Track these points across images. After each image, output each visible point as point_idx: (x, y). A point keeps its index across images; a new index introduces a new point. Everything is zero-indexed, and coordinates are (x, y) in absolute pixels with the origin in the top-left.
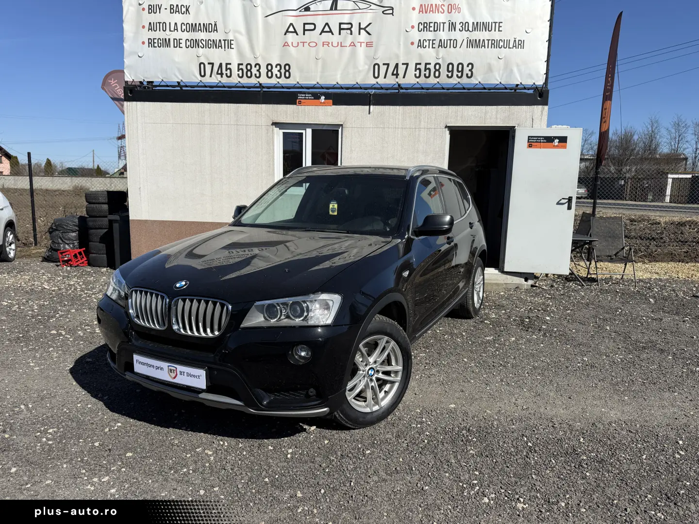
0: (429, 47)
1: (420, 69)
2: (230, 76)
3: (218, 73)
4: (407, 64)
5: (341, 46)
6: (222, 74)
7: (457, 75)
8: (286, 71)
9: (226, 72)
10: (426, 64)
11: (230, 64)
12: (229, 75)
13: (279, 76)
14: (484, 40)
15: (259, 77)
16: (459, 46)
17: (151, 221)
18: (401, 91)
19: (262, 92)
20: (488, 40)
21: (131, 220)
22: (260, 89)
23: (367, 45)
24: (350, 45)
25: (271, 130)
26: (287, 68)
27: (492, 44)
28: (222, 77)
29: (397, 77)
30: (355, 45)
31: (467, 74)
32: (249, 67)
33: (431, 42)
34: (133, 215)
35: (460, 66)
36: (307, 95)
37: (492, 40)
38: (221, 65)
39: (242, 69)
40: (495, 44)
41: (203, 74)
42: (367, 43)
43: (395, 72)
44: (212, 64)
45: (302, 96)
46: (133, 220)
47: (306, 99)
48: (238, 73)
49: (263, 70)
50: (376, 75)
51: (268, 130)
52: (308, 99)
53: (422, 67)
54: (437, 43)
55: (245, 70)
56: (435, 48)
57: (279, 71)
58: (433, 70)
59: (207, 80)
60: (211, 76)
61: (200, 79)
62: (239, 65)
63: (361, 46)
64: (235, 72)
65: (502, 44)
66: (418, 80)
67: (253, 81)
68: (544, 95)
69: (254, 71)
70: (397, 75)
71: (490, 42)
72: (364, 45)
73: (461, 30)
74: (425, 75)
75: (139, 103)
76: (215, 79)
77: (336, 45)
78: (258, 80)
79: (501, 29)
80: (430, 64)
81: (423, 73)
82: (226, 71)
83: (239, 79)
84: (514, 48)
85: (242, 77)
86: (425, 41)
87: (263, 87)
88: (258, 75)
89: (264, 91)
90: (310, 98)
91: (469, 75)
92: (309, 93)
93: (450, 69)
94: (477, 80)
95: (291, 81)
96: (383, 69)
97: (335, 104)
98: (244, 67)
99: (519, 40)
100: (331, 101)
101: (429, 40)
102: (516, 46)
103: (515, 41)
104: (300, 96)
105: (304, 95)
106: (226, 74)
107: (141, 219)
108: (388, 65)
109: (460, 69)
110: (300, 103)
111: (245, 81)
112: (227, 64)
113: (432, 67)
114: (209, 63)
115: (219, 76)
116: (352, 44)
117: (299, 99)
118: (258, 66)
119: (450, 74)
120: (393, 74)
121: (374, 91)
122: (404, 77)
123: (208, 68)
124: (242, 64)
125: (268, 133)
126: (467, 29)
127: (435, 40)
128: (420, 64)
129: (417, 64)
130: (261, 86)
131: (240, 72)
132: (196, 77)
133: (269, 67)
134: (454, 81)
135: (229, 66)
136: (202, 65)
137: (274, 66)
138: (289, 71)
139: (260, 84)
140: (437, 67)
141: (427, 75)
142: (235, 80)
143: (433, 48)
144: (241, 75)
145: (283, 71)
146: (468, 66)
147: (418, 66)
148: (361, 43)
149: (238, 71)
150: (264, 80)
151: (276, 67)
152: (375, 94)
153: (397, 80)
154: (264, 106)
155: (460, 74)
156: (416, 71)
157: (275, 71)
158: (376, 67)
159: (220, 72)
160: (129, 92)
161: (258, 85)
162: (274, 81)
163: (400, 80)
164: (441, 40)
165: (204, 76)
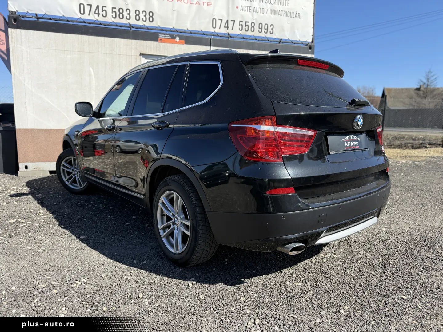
0: (248, 11)
1: (242, 25)
2: (106, 16)
3: (95, 13)
4: (234, 21)
5: (190, 3)
6: (98, 14)
7: (264, 32)
8: (150, 17)
9: (102, 13)
10: (246, 22)
11: (105, 7)
12: (104, 15)
13: (144, 19)
14: (279, 11)
15: (129, 19)
16: (265, 12)
17: (37, 129)
18: (230, 39)
19: (131, 30)
20: (282, 11)
21: (18, 129)
22: (129, 29)
23: (208, 4)
24: (196, 4)
25: (139, 58)
26: (151, 14)
27: (284, 14)
28: (98, 16)
29: (228, 29)
30: (199, 4)
31: (270, 32)
32: (121, 11)
33: (249, 8)
34: (19, 124)
35: (266, 26)
36: (166, 35)
37: (284, 11)
38: (98, 7)
39: (115, 12)
40: (286, 14)
41: (82, 12)
42: (208, 3)
43: (226, 26)
44: (91, 5)
45: (162, 36)
46: (20, 129)
47: (165, 38)
48: (112, 14)
49: (133, 14)
50: (214, 26)
51: (136, 59)
52: (167, 38)
53: (244, 24)
54: (252, 9)
55: (118, 13)
56: (251, 12)
57: (145, 16)
58: (250, 27)
59: (86, 17)
60: (89, 15)
61: (80, 16)
62: (113, 8)
63: (204, 5)
64: (110, 13)
65: (289, 14)
66: (241, 32)
67: (124, 21)
68: (312, 48)
69: (125, 14)
70: (228, 27)
71: (283, 12)
72: (206, 4)
73: (266, 2)
74: (245, 29)
75: (23, 31)
76: (93, 17)
77: (187, 2)
78: (128, 21)
79: (289, 5)
80: (248, 22)
81: (244, 27)
82: (103, 11)
83: (113, 20)
84: (296, 18)
85: (115, 18)
86: (245, 7)
87: (133, 27)
88: (128, 18)
89: (133, 30)
90: (168, 38)
91: (271, 32)
92: (167, 35)
93: (261, 27)
94: (276, 36)
95: (154, 25)
96: (219, 22)
97: (186, 43)
98: (117, 10)
99: (299, 13)
100: (183, 41)
101: (248, 7)
102: (297, 17)
103: (296, 13)
104: (161, 36)
105: (164, 35)
106: (102, 14)
107: (27, 128)
108: (222, 20)
109: (266, 28)
110: (161, 41)
111: (117, 21)
112: (103, 7)
113: (249, 24)
114: (88, 5)
115: (97, 15)
116: (198, 3)
117: (160, 38)
118: (128, 11)
119: (260, 30)
120: (225, 27)
121: (212, 37)
122: (232, 29)
123: (87, 8)
124: (115, 8)
125: (136, 61)
126: (270, 2)
127: (251, 7)
128: (242, 21)
129: (240, 21)
130: (130, 26)
131: (114, 14)
132: (76, 14)
133: (137, 13)
134: (263, 35)
135: (104, 8)
136: (82, 6)
137: (141, 12)
138: (152, 17)
139: (130, 25)
140: (253, 25)
141: (247, 29)
142: (109, 19)
143: (250, 12)
144: (114, 16)
145: (148, 16)
146: (271, 26)
147: (241, 23)
148: (204, 2)
149: (112, 13)
150: (133, 22)
151: (143, 12)
152: (213, 39)
153: (228, 31)
154: (133, 41)
155: (266, 31)
156: (240, 26)
157: (142, 16)
158: (214, 20)
159: (97, 12)
160: (13, 20)
161: (129, 25)
162: (140, 23)
163: (230, 31)
164: (254, 7)
165: (84, 14)
